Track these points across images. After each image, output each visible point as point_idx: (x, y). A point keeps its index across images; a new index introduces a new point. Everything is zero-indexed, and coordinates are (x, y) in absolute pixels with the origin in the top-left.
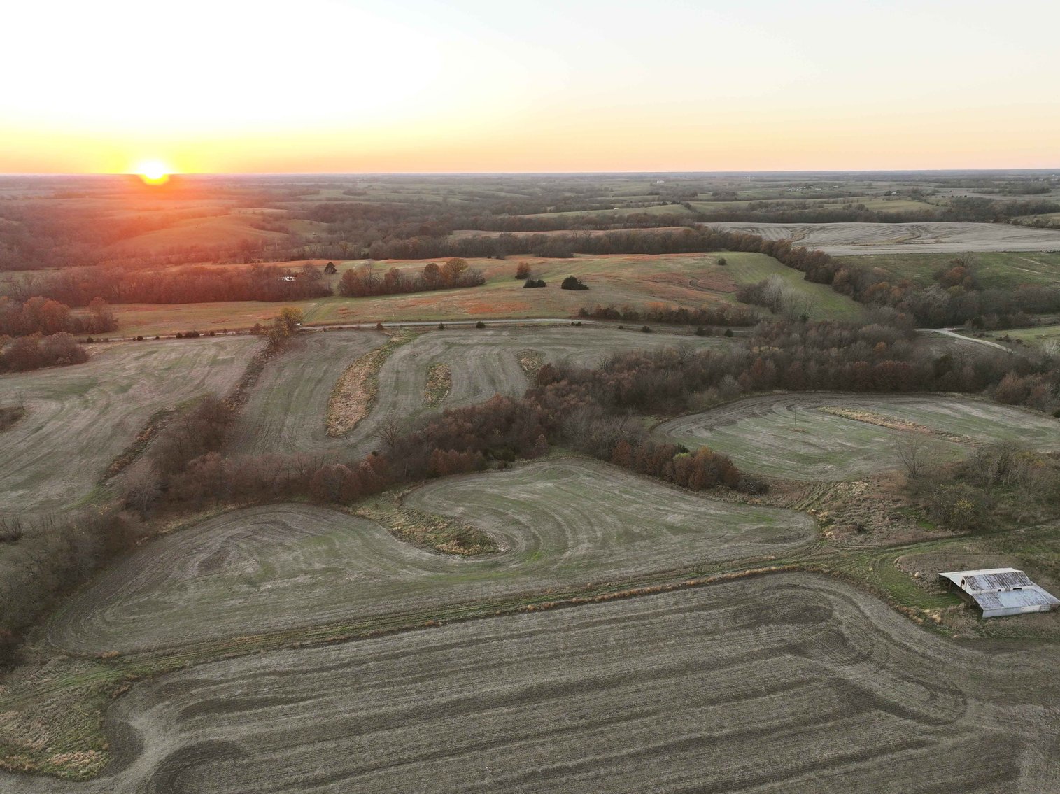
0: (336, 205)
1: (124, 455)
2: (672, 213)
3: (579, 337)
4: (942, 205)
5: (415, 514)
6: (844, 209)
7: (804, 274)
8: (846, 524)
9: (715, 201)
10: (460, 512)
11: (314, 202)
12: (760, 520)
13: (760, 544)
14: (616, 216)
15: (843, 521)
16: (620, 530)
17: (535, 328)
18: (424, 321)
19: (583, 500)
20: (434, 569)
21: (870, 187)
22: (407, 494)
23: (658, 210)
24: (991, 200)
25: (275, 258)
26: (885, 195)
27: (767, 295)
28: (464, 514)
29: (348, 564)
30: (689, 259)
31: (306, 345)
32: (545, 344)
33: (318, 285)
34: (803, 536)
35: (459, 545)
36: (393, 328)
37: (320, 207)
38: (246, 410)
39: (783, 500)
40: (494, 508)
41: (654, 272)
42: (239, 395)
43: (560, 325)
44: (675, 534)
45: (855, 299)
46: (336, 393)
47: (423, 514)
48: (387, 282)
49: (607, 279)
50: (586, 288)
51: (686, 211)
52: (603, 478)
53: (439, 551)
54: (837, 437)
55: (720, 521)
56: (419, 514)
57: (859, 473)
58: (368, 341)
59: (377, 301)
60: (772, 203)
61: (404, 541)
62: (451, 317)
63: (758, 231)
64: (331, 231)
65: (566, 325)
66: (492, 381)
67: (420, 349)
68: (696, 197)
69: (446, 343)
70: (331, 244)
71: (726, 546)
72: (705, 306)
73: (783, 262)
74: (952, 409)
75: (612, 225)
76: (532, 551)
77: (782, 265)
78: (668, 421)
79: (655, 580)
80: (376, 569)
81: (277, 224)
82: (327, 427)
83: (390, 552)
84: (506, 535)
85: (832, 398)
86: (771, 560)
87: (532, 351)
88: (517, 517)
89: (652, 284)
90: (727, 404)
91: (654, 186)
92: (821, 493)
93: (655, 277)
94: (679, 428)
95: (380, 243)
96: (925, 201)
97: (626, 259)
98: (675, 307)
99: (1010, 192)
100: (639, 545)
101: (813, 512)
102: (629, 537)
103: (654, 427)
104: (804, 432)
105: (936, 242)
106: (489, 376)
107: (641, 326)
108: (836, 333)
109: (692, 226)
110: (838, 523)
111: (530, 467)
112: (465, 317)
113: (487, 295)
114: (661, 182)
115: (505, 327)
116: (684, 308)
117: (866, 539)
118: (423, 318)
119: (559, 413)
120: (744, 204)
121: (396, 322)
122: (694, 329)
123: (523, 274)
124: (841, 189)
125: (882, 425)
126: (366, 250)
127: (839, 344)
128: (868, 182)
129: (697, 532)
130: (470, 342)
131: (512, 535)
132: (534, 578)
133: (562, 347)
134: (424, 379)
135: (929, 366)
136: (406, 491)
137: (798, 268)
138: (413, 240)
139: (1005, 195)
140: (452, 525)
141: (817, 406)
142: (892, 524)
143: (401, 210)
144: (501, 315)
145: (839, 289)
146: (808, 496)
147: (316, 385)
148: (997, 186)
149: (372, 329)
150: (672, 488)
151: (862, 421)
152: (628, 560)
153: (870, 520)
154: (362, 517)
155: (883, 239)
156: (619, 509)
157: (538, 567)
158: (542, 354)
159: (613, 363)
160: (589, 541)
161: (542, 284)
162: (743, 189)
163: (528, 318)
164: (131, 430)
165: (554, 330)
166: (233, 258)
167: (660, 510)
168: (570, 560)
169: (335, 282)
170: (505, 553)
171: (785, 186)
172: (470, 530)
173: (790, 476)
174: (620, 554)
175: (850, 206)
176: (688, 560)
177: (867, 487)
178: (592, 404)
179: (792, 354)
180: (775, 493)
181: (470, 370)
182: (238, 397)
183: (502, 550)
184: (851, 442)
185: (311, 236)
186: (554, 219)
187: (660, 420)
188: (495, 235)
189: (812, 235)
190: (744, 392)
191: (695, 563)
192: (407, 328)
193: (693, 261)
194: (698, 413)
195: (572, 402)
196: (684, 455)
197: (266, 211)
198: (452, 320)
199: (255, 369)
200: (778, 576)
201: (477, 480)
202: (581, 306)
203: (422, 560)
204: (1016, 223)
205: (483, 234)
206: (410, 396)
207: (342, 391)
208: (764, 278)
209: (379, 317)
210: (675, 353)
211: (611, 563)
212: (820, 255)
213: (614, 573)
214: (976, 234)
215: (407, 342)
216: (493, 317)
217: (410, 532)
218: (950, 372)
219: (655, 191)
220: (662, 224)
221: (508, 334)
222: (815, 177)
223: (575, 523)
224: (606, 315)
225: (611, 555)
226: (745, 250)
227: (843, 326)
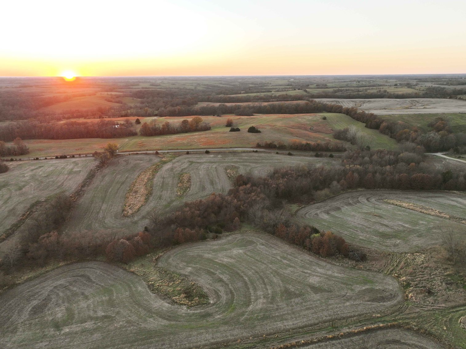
0: (145, 91)
1: (10, 229)
2: (299, 94)
3: (257, 158)
4: (422, 90)
5: (163, 272)
6: (377, 92)
7: (365, 124)
8: (419, 287)
9: (317, 88)
10: (189, 271)
11: (135, 89)
12: (365, 282)
13: (369, 303)
14: (273, 95)
15: (417, 284)
16: (282, 289)
17: (234, 153)
18: (179, 150)
19: (260, 263)
20: (169, 318)
21: (386, 82)
22: (161, 256)
23: (292, 93)
24: (444, 88)
25: (114, 116)
26: (395, 86)
27: (349, 136)
28: (191, 273)
29: (118, 313)
30: (309, 117)
31: (119, 163)
32: (240, 162)
33: (130, 130)
34: (394, 296)
35: (186, 297)
36: (164, 153)
37: (138, 92)
38: (82, 200)
39: (377, 265)
40: (209, 269)
41: (292, 123)
42: (80, 191)
43: (247, 152)
44: (316, 293)
45: (391, 137)
46: (131, 190)
47: (168, 272)
48: (163, 129)
49: (270, 127)
50: (259, 132)
51: (305, 93)
52: (271, 246)
53: (174, 302)
54: (399, 220)
55: (342, 283)
56: (165, 272)
57: (417, 246)
58: (150, 160)
59: (157, 139)
60: (344, 90)
61: (155, 293)
62: (193, 147)
63: (339, 103)
64: (142, 103)
65: (250, 152)
66: (212, 183)
67: (177, 164)
68: (309, 87)
69: (190, 162)
70: (141, 109)
71: (348, 304)
72: (319, 142)
73: (354, 118)
74: (457, 202)
75: (271, 100)
76: (229, 304)
77: (354, 120)
78: (304, 207)
79: (307, 333)
80: (134, 318)
81: (117, 100)
82: (123, 211)
83: (145, 302)
84: (214, 290)
85: (389, 193)
86: (378, 317)
87: (233, 166)
88: (221, 276)
89: (292, 130)
90: (335, 196)
91: (290, 81)
92: (398, 261)
93: (293, 126)
94: (310, 212)
95: (163, 109)
96: (414, 88)
97: (279, 117)
98: (304, 142)
99: (451, 84)
100: (294, 302)
101: (396, 276)
102: (288, 295)
103: (297, 211)
104: (380, 217)
105: (424, 108)
106: (211, 180)
107: (287, 152)
108: (387, 157)
109: (309, 101)
110: (414, 286)
111: (230, 238)
112: (199, 147)
113: (212, 135)
114: (293, 80)
115: (219, 153)
116: (308, 142)
117: (435, 300)
118: (179, 148)
119: (246, 205)
120: (331, 90)
121: (165, 150)
122: (314, 153)
123: (229, 124)
124: (374, 83)
125: (421, 212)
126: (156, 112)
127: (390, 163)
128: (385, 80)
129: (329, 292)
130: (202, 161)
131: (218, 290)
132: (230, 328)
133: (248, 164)
134: (177, 182)
135: (440, 176)
136: (160, 254)
137: (361, 121)
138: (178, 107)
139: (449, 86)
140: (184, 281)
141: (382, 198)
142: (448, 288)
143: (175, 93)
144: (217, 146)
145: (383, 132)
146: (390, 263)
147: (121, 186)
148: (445, 81)
149: (153, 154)
150: (310, 255)
151: (409, 209)
152: (288, 314)
153: (433, 284)
154: (133, 273)
155: (399, 106)
156: (281, 271)
157: (232, 319)
158: (238, 168)
159: (274, 173)
160: (264, 297)
161: (238, 130)
162: (329, 83)
163: (231, 148)
164: (18, 213)
165: (244, 154)
166: (94, 115)
167: (305, 273)
168: (252, 312)
169: (138, 128)
170: (214, 304)
171: (348, 82)
172: (194, 285)
173: (377, 248)
174: (283, 308)
175: (380, 91)
176: (325, 315)
177: (424, 257)
178: (264, 199)
179: (366, 168)
180: (371, 261)
181: (201, 177)
182: (79, 193)
183: (212, 302)
184: (407, 224)
185: (132, 105)
186: (245, 97)
187: (300, 207)
188: (217, 105)
189: (365, 105)
190: (343, 190)
191: (330, 318)
192: (171, 153)
193: (311, 118)
194: (320, 202)
195: (253, 198)
196: (317, 235)
197: (113, 93)
198: (193, 149)
199: (91, 176)
200: (385, 331)
201: (200, 247)
202: (257, 142)
203: (163, 310)
204: (460, 99)
205: (211, 104)
206: (169, 192)
207: (134, 189)
208: (346, 127)
209: (157, 147)
210: (306, 168)
211: (277, 316)
212: (372, 115)
213: (280, 325)
214: (442, 104)
215: (170, 161)
216: (214, 147)
217: (158, 286)
218: (452, 180)
219: (290, 84)
220: (295, 100)
221: (221, 156)
222: (361, 78)
223: (255, 282)
224: (270, 146)
225: (277, 309)
226: (335, 112)
227: (389, 153)
